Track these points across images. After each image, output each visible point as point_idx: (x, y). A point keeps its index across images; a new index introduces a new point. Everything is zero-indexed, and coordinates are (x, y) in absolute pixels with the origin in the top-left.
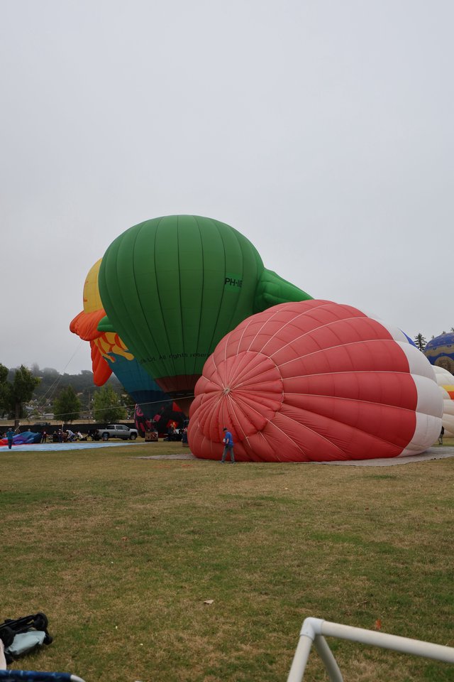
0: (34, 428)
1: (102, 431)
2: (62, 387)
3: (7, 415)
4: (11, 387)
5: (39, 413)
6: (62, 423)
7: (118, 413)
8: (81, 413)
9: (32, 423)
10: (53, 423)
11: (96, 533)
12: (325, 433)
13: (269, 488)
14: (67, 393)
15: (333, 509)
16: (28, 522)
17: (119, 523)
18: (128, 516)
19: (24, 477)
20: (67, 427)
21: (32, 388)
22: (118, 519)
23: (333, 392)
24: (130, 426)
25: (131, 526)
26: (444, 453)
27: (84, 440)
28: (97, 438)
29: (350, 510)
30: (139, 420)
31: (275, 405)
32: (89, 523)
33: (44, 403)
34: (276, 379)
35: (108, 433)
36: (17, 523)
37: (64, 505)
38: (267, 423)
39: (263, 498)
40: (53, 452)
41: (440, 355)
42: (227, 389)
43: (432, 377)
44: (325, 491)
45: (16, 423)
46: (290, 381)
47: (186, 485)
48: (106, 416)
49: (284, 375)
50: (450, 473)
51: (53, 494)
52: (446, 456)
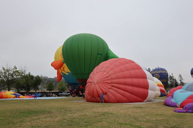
0: (41, 93)
1: (60, 94)
2: (49, 81)
3: (33, 89)
4: (34, 81)
5: (42, 88)
6: (49, 91)
7: (65, 89)
8: (54, 89)
9: (40, 91)
10: (46, 91)
11: (58, 122)
12: (123, 95)
13: (107, 110)
14: (50, 83)
15: (125, 116)
16: (39, 119)
17: (65, 119)
18: (67, 118)
19: (38, 107)
20: (50, 92)
21: (41, 81)
23: (125, 84)
24: (68, 92)
25: (68, 120)
26: (155, 101)
27: (55, 96)
28: (58, 96)
29: (129, 116)
30: (71, 91)
31: (109, 87)
32: (56, 119)
33: (44, 86)
34: (110, 80)
35: (62, 94)
36: (35, 119)
37: (49, 114)
38: (107, 92)
39: (105, 113)
40: (46, 99)
42: (96, 82)
43: (153, 80)
44: (122, 111)
45: (36, 91)
46: (113, 81)
47: (83, 109)
48: (61, 90)
49: (112, 79)
50: (157, 107)
51: (46, 111)
52: (156, 102)
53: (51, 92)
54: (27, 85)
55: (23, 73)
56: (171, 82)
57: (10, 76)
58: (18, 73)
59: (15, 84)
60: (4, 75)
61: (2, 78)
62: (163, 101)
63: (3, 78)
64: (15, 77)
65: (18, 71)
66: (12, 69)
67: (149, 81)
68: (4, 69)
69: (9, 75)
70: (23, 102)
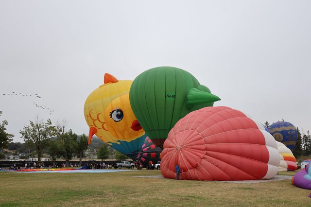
0: (89, 162)
1: (118, 164)
2: (101, 144)
3: (76, 156)
4: (78, 144)
5: (90, 155)
6: (101, 160)
8: (109, 156)
9: (87, 160)
10: (97, 160)
13: (193, 192)
14: (103, 147)
15: (222, 202)
18: (128, 203)
19: (83, 184)
20: (102, 162)
22: (123, 204)
23: (229, 152)
24: (131, 162)
26: (278, 178)
27: (110, 168)
28: (116, 167)
29: (230, 203)
31: (202, 156)
32: (110, 205)
33: (93, 151)
34: (202, 144)
35: (121, 165)
36: (78, 204)
37: (100, 197)
38: (197, 164)
39: (189, 197)
40: (96, 173)
41: (275, 132)
42: (179, 147)
43: (276, 148)
44: (219, 194)
45: (80, 160)
46: (209, 146)
47: (155, 190)
48: (120, 158)
49: (206, 143)
50: (280, 188)
51: (95, 192)
52: (279, 180)
53: (105, 162)
54: (66, 149)
55: (61, 130)
56: (306, 145)
57: (41, 136)
58: (54, 131)
59: (48, 148)
60: (32, 133)
61: (29, 138)
62: (291, 178)
63: (31, 138)
64: (49, 137)
65: (53, 128)
66: (44, 124)
67: (270, 149)
68: (33, 125)
69: (40, 134)
70: (60, 177)
